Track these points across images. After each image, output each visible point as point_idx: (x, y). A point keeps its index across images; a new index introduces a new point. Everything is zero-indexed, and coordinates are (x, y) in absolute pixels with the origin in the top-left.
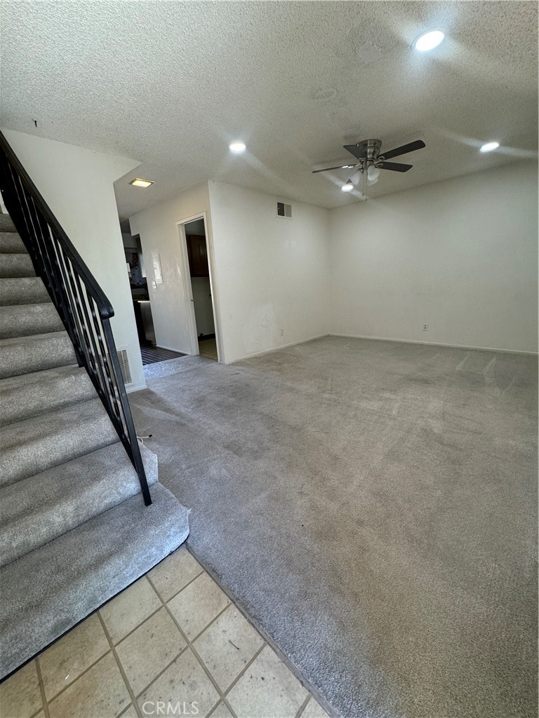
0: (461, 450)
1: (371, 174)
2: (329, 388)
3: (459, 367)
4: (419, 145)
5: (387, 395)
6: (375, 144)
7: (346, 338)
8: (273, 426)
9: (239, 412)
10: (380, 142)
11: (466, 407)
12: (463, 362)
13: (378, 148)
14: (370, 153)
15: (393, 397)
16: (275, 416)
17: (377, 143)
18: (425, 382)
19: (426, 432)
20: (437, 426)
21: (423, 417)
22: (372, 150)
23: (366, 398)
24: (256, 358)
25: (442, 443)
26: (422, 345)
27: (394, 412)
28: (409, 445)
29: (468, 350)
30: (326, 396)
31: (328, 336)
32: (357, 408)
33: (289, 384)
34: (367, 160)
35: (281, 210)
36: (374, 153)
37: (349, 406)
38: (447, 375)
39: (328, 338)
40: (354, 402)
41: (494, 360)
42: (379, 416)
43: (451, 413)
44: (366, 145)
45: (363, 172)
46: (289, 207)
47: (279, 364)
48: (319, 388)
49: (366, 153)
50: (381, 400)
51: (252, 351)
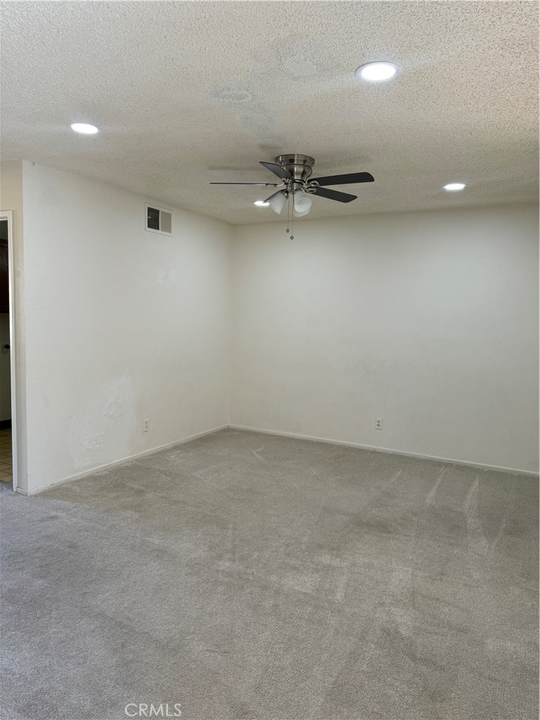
0: (442, 668)
1: (300, 203)
2: (229, 545)
3: (430, 498)
4: (366, 177)
5: (326, 559)
6: (305, 161)
7: (256, 434)
8: (123, 646)
9: (54, 613)
10: (312, 160)
11: (445, 578)
12: (435, 488)
13: (310, 168)
14: (298, 173)
15: (336, 562)
16: (128, 618)
17: (308, 162)
18: (382, 528)
19: (390, 635)
20: (404, 620)
21: (383, 604)
22: (301, 170)
23: (294, 568)
24: (93, 478)
25: (414, 658)
26: (374, 452)
27: (339, 596)
28: (365, 668)
29: (440, 464)
30: (225, 565)
31: (228, 430)
32: (277, 592)
33: (156, 540)
34: (294, 181)
35: (154, 220)
36: (303, 174)
37: (265, 588)
38: (414, 514)
39: (227, 435)
40: (273, 578)
41: (476, 483)
42: (315, 607)
43: (424, 592)
44: (292, 161)
45: (287, 197)
46: (169, 216)
47: (139, 493)
48: (211, 548)
49: (292, 172)
50: (317, 571)
51: (84, 464)
